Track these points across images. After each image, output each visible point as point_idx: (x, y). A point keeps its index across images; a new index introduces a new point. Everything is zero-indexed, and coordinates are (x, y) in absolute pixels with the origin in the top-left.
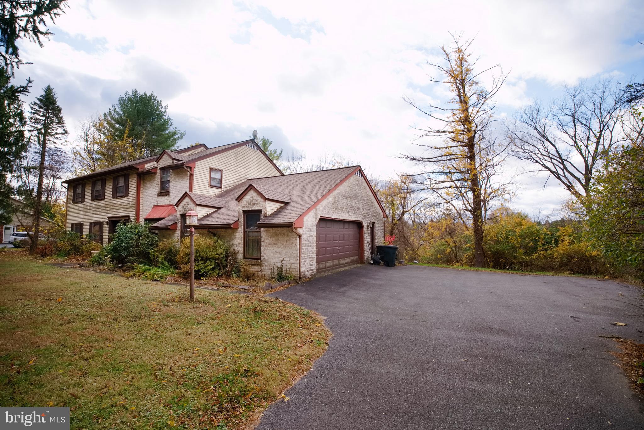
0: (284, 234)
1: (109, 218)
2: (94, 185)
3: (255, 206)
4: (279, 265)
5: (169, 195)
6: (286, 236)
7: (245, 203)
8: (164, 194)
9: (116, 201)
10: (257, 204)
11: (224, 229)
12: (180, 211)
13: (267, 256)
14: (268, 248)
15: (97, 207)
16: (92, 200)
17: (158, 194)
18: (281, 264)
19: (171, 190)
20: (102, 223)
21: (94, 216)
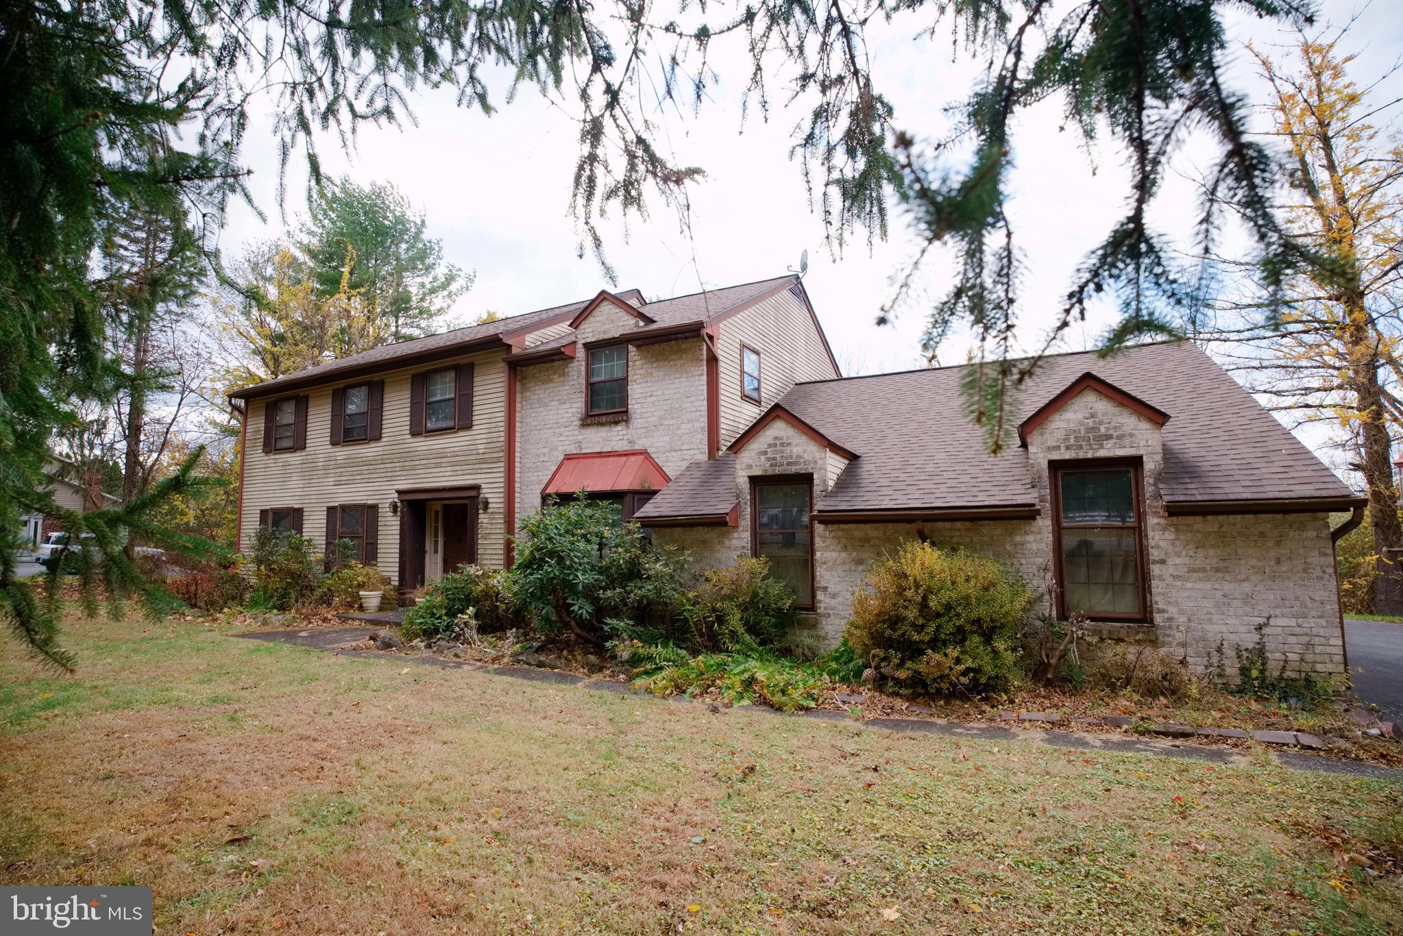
0: (1262, 535)
1: (399, 492)
2: (339, 398)
3: (1109, 444)
4: (1250, 640)
5: (627, 421)
6: (1270, 544)
7: (1060, 435)
8: (610, 418)
9: (423, 444)
10: (1119, 437)
11: (968, 524)
12: (750, 467)
13: (1181, 612)
14: (1189, 585)
15: (351, 463)
16: (334, 443)
17: (582, 420)
18: (1256, 637)
19: (634, 406)
20: (374, 508)
21: (342, 489)
